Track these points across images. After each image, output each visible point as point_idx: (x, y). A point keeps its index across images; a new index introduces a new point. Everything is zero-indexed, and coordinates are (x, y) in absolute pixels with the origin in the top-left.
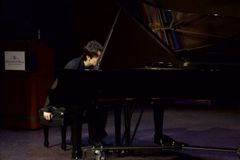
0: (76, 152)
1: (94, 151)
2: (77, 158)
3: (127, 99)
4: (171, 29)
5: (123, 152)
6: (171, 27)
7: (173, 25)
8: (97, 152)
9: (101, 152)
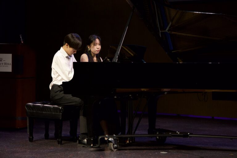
0: (92, 139)
1: (108, 139)
2: (92, 145)
3: (143, 89)
4: (168, 32)
5: (128, 142)
6: (167, 29)
7: (169, 28)
8: (110, 139)
9: (114, 139)
